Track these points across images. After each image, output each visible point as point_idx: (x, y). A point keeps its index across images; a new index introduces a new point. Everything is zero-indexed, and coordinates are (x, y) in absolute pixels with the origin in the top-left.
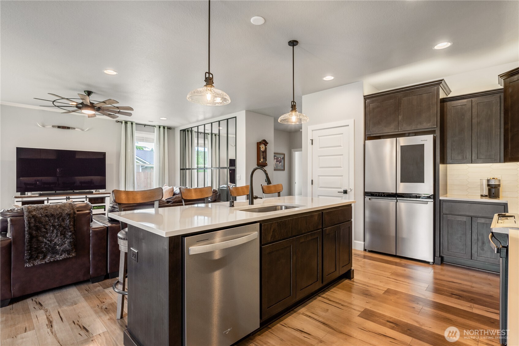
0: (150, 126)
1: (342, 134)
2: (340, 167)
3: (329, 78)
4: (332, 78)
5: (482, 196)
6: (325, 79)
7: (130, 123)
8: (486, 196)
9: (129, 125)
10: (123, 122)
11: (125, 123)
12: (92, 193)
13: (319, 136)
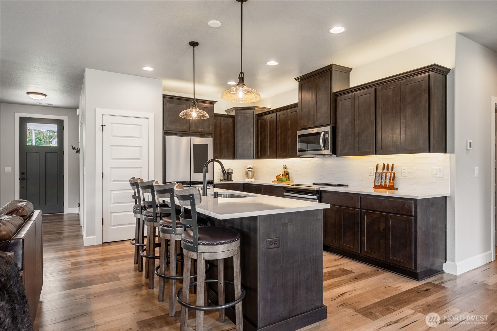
1: (141, 125)
2: (139, 159)
3: (148, 69)
4: (151, 69)
5: (221, 180)
6: (144, 69)
8: (223, 180)
13: (111, 123)
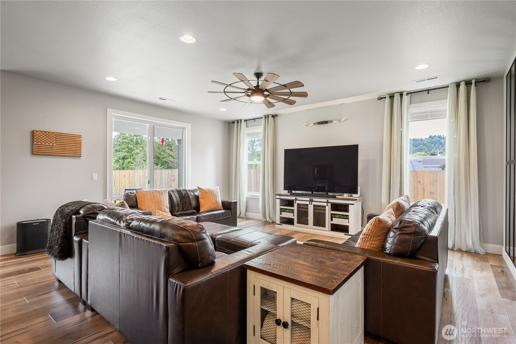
0: (436, 89)
7: (399, 94)
9: (397, 98)
10: (387, 97)
11: (390, 97)
12: (334, 197)
